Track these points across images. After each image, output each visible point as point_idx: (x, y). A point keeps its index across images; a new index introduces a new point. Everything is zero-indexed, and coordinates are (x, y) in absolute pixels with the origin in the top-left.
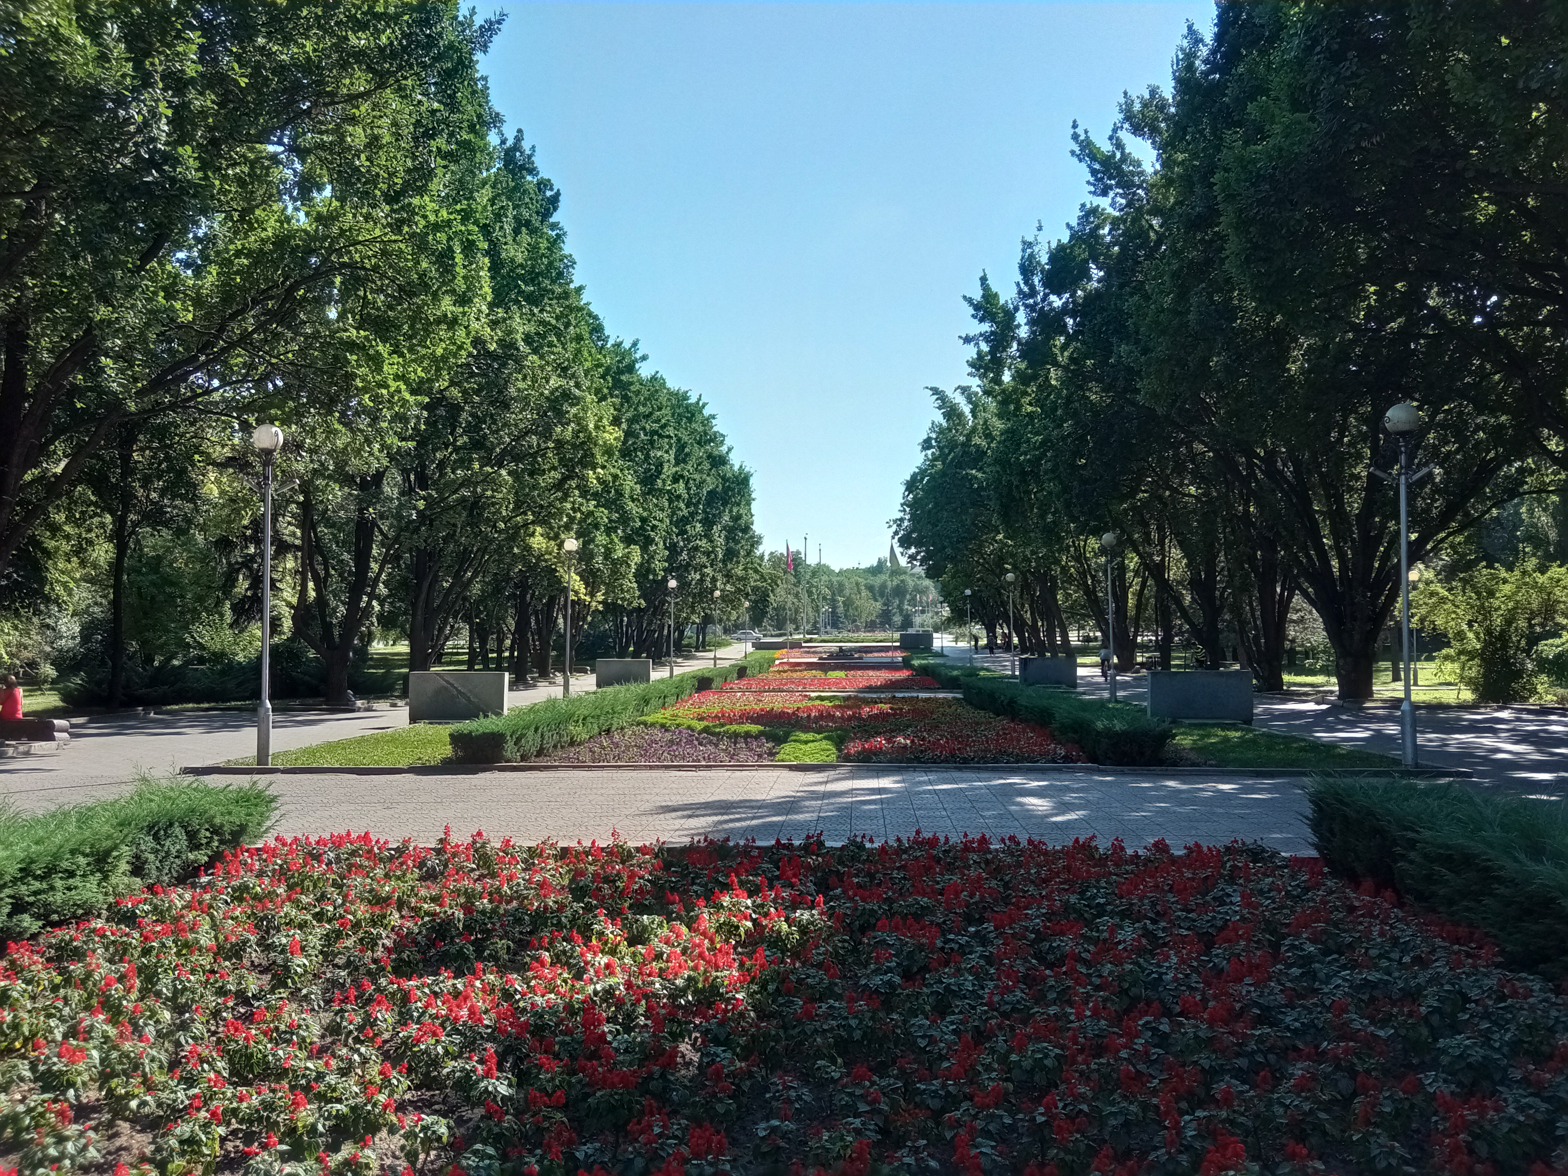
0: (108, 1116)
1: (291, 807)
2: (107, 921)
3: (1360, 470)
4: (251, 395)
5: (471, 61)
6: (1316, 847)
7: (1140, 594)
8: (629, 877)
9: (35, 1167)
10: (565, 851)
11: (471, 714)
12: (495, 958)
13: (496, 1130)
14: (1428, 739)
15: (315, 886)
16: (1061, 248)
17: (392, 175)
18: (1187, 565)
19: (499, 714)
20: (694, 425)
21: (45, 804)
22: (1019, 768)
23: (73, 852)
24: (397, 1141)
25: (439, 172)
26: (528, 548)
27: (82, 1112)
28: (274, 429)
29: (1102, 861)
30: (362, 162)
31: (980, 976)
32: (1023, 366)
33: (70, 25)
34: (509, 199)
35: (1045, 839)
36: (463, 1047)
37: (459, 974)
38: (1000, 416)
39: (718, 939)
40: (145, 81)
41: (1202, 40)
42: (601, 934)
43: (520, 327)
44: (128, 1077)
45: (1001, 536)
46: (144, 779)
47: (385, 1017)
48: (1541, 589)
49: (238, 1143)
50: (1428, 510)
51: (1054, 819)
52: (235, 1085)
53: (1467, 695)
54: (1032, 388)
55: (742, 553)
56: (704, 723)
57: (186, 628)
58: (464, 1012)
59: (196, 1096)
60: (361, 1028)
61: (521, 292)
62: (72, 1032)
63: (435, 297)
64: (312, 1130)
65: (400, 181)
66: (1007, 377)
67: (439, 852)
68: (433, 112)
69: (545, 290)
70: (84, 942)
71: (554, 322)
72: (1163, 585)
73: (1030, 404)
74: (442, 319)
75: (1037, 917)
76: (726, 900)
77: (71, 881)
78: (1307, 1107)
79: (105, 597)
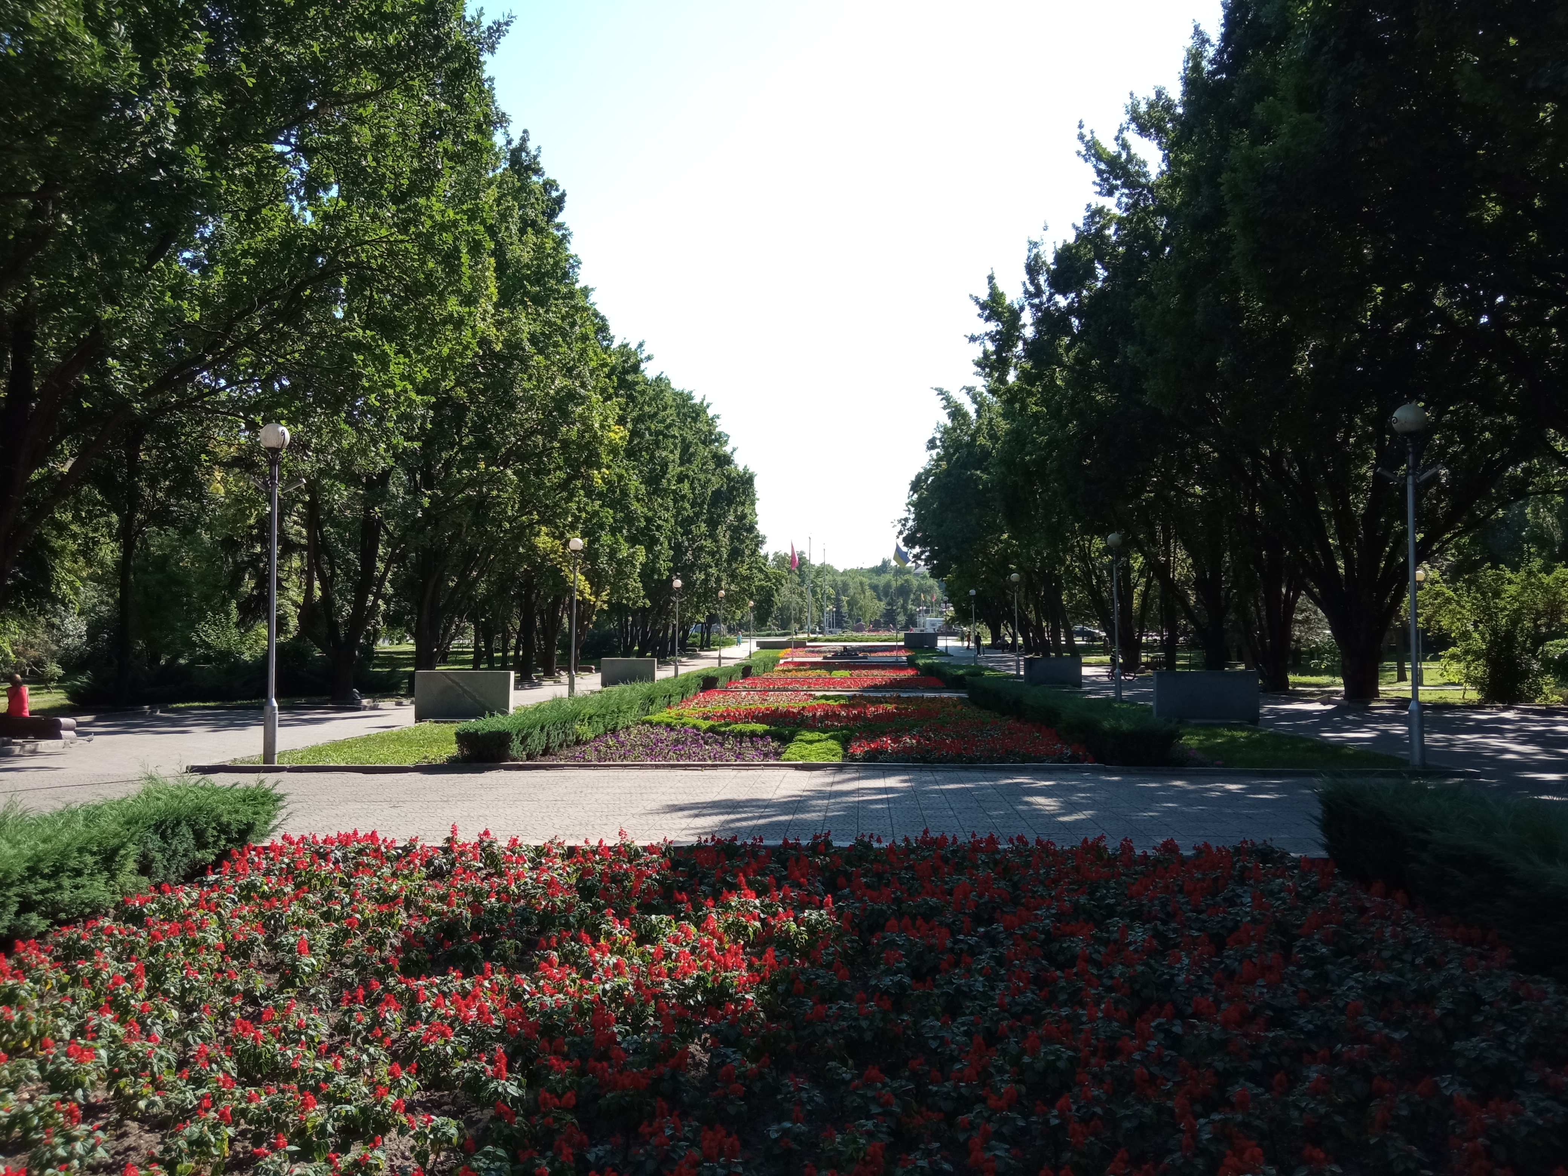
0: (117, 1116)
1: (298, 806)
2: (115, 920)
3: (1367, 471)
4: (258, 394)
5: (479, 62)
6: (1326, 848)
7: (1145, 595)
8: (637, 876)
9: (43, 1167)
10: (572, 851)
11: (477, 713)
12: (502, 957)
13: (506, 1131)
14: (1435, 739)
15: (322, 885)
16: (1067, 248)
17: (398, 175)
18: (1192, 566)
19: (505, 713)
20: (699, 425)
21: (52, 802)
22: (1025, 768)
23: (80, 850)
24: (408, 1141)
25: (445, 172)
26: (533, 548)
27: (91, 1111)
28: (281, 428)
29: (1111, 861)
30: (368, 162)
31: (991, 978)
32: (1028, 366)
33: (78, 25)
34: (515, 198)
35: (1053, 839)
36: (472, 1046)
37: (466, 974)
38: (1005, 416)
39: (726, 939)
40: (152, 80)
41: (1208, 41)
42: (609, 934)
43: (526, 326)
44: (137, 1076)
45: (1006, 536)
46: (151, 778)
47: (393, 1017)
48: (1546, 589)
49: (247, 1143)
50: (1433, 509)
51: (1062, 819)
52: (244, 1085)
53: (1473, 695)
54: (1038, 388)
55: (747, 552)
56: (710, 723)
57: (192, 627)
58: (473, 1012)
59: (204, 1097)
60: (369, 1029)
61: (526, 293)
62: (81, 1031)
63: (442, 298)
64: (321, 1131)
65: (406, 182)
66: (1012, 377)
67: (445, 851)
68: (440, 112)
69: (551, 290)
70: (93, 941)
71: (559, 322)
72: (1169, 586)
73: (1036, 404)
74: (448, 319)
75: (1047, 918)
76: (734, 901)
77: (78, 880)
78: (1322, 1110)
79: (111, 595)
